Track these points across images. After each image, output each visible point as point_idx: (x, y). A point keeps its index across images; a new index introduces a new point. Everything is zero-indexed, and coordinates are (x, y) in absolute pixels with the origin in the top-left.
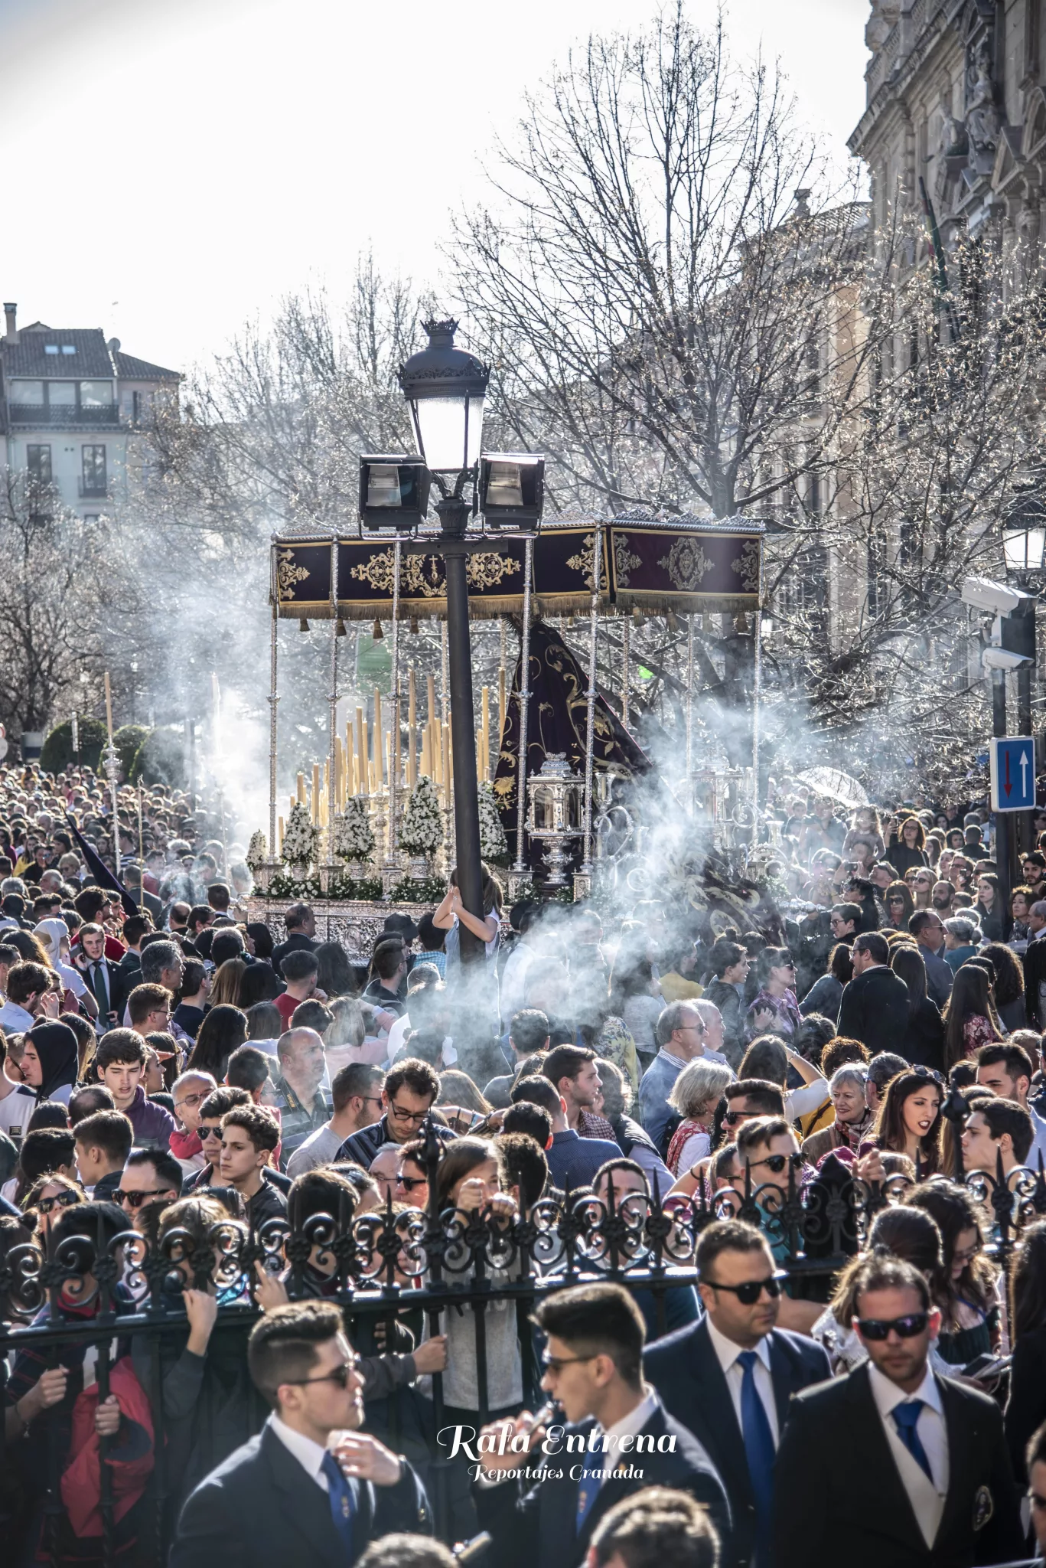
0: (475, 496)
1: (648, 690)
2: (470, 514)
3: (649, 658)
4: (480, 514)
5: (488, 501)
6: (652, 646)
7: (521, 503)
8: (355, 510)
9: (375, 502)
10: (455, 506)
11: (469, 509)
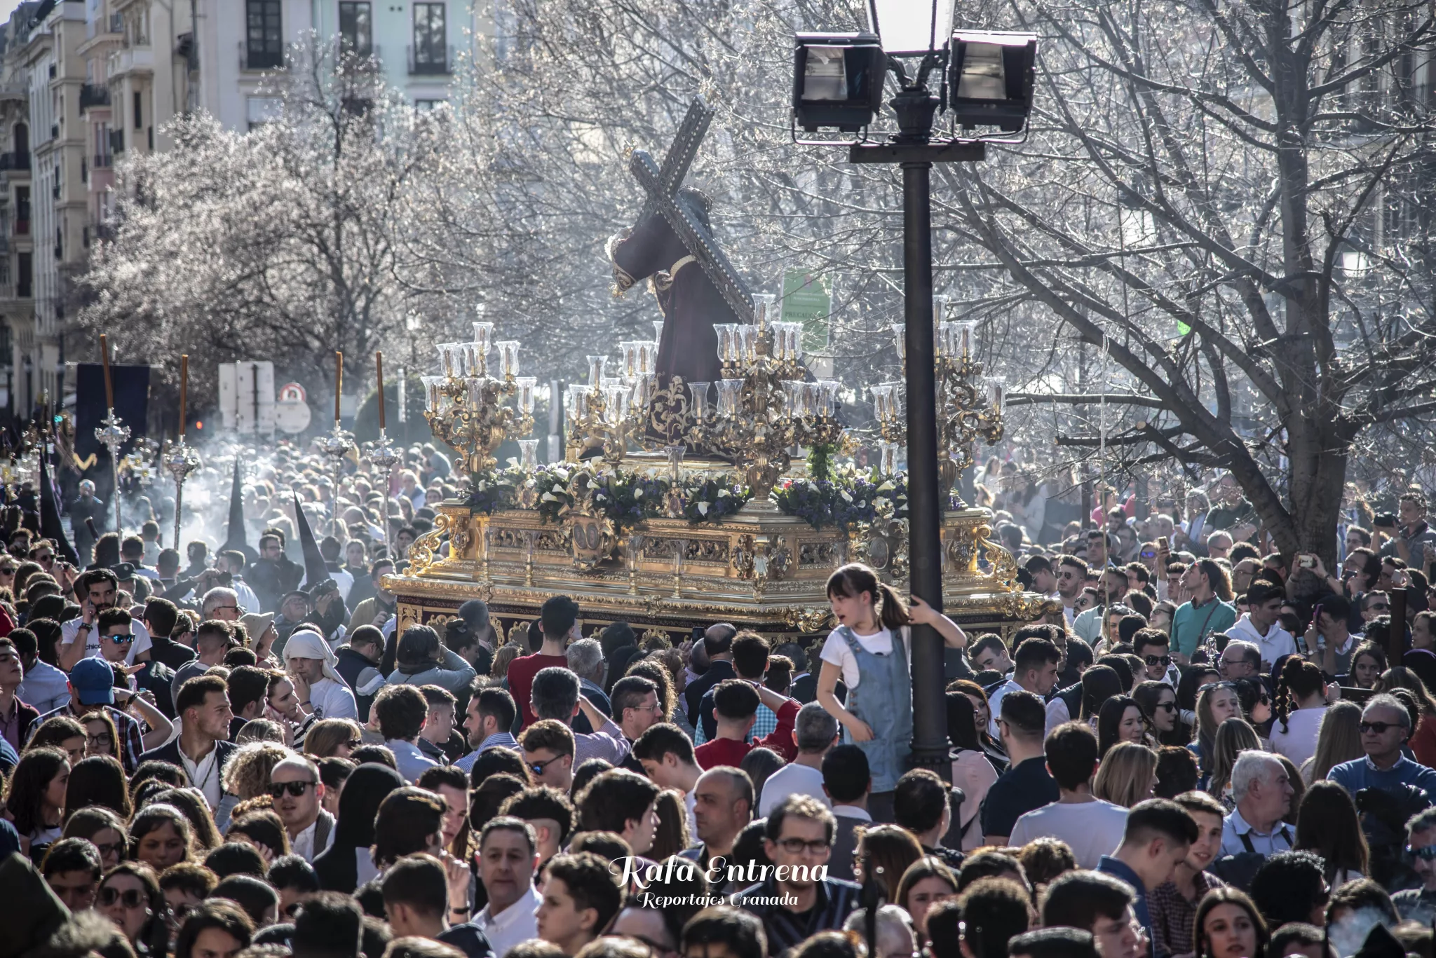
0: (944, 88)
1: (1178, 347)
2: (937, 112)
3: (1182, 304)
4: (949, 110)
5: (960, 94)
6: (1185, 287)
7: (1004, 97)
8: (786, 101)
9: (815, 94)
10: (917, 100)
11: (935, 103)
